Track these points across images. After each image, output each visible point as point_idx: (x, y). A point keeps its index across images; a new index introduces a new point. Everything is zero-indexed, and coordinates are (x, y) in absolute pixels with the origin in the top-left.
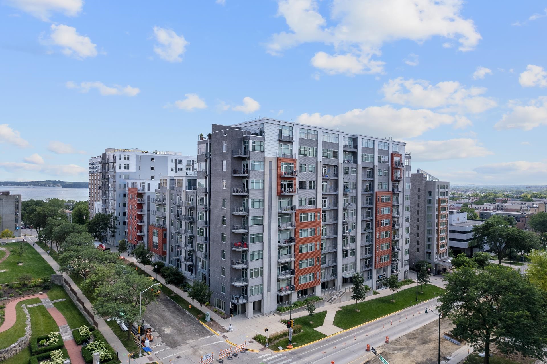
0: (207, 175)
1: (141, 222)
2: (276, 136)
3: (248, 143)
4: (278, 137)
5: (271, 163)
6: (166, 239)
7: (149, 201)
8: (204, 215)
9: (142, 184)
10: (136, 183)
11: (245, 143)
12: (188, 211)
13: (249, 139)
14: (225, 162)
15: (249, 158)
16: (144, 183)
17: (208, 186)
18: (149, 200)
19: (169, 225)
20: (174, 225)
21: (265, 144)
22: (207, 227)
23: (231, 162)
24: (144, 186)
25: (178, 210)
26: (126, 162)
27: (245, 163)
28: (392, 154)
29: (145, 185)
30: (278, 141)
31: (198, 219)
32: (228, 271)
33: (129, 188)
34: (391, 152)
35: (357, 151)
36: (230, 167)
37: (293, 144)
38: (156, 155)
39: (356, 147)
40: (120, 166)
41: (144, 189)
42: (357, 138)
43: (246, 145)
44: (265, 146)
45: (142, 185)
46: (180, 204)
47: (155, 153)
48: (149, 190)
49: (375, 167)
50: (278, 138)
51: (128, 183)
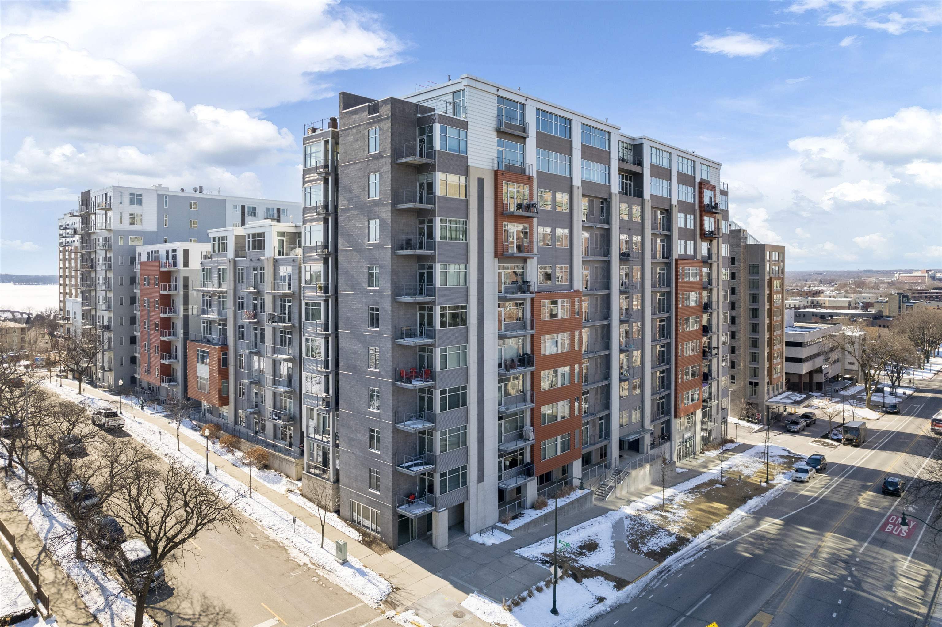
0: (327, 214)
1: (170, 335)
2: (492, 122)
3: (431, 130)
4: (495, 123)
5: (481, 182)
6: (228, 369)
7: (188, 289)
8: (322, 308)
9: (170, 252)
10: (157, 252)
11: (422, 132)
12: (278, 303)
13: (434, 122)
14: (375, 179)
15: (434, 165)
16: (174, 251)
17: (330, 239)
18: (186, 287)
19: (235, 337)
20: (245, 338)
21: (469, 138)
22: (329, 335)
23: (392, 177)
24: (174, 257)
25: (256, 302)
26: (135, 209)
27: (424, 179)
28: (700, 183)
29: (177, 253)
30: (495, 134)
31: (307, 319)
32: (387, 437)
33: (142, 264)
34: (698, 180)
35: (643, 170)
36: (388, 188)
37: (524, 143)
38: (201, 196)
39: (640, 163)
40: (121, 218)
41: (175, 264)
42: (641, 145)
43: (425, 137)
44: (469, 142)
45: (171, 254)
46: (261, 289)
47: (198, 192)
48: (186, 264)
49: (674, 207)
50: (495, 126)
51: (140, 254)
